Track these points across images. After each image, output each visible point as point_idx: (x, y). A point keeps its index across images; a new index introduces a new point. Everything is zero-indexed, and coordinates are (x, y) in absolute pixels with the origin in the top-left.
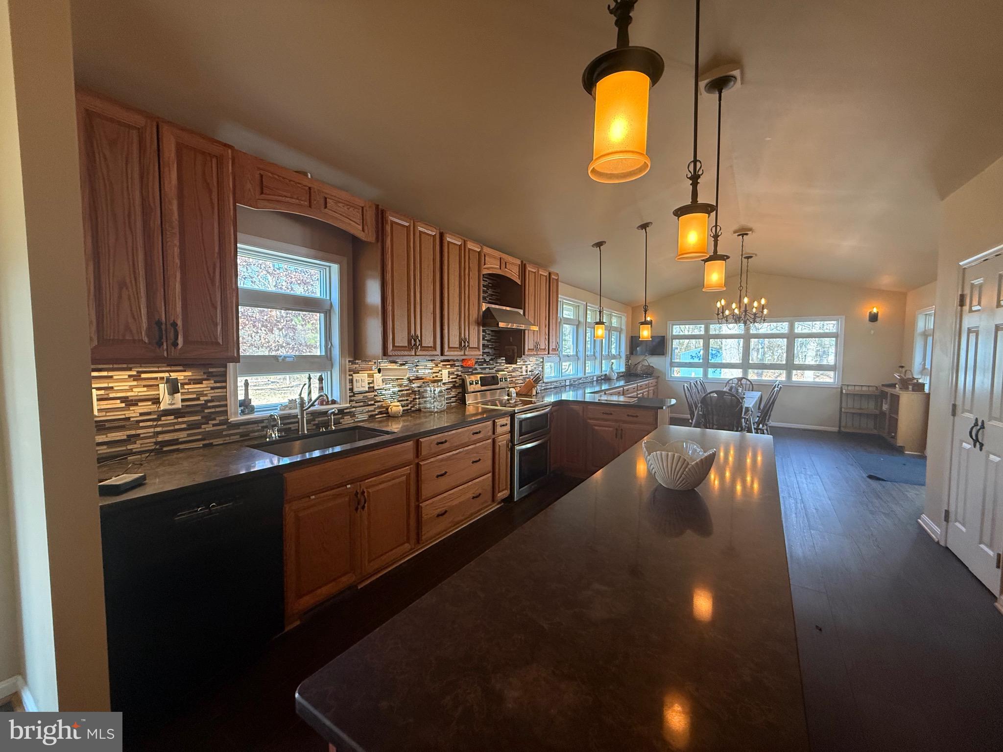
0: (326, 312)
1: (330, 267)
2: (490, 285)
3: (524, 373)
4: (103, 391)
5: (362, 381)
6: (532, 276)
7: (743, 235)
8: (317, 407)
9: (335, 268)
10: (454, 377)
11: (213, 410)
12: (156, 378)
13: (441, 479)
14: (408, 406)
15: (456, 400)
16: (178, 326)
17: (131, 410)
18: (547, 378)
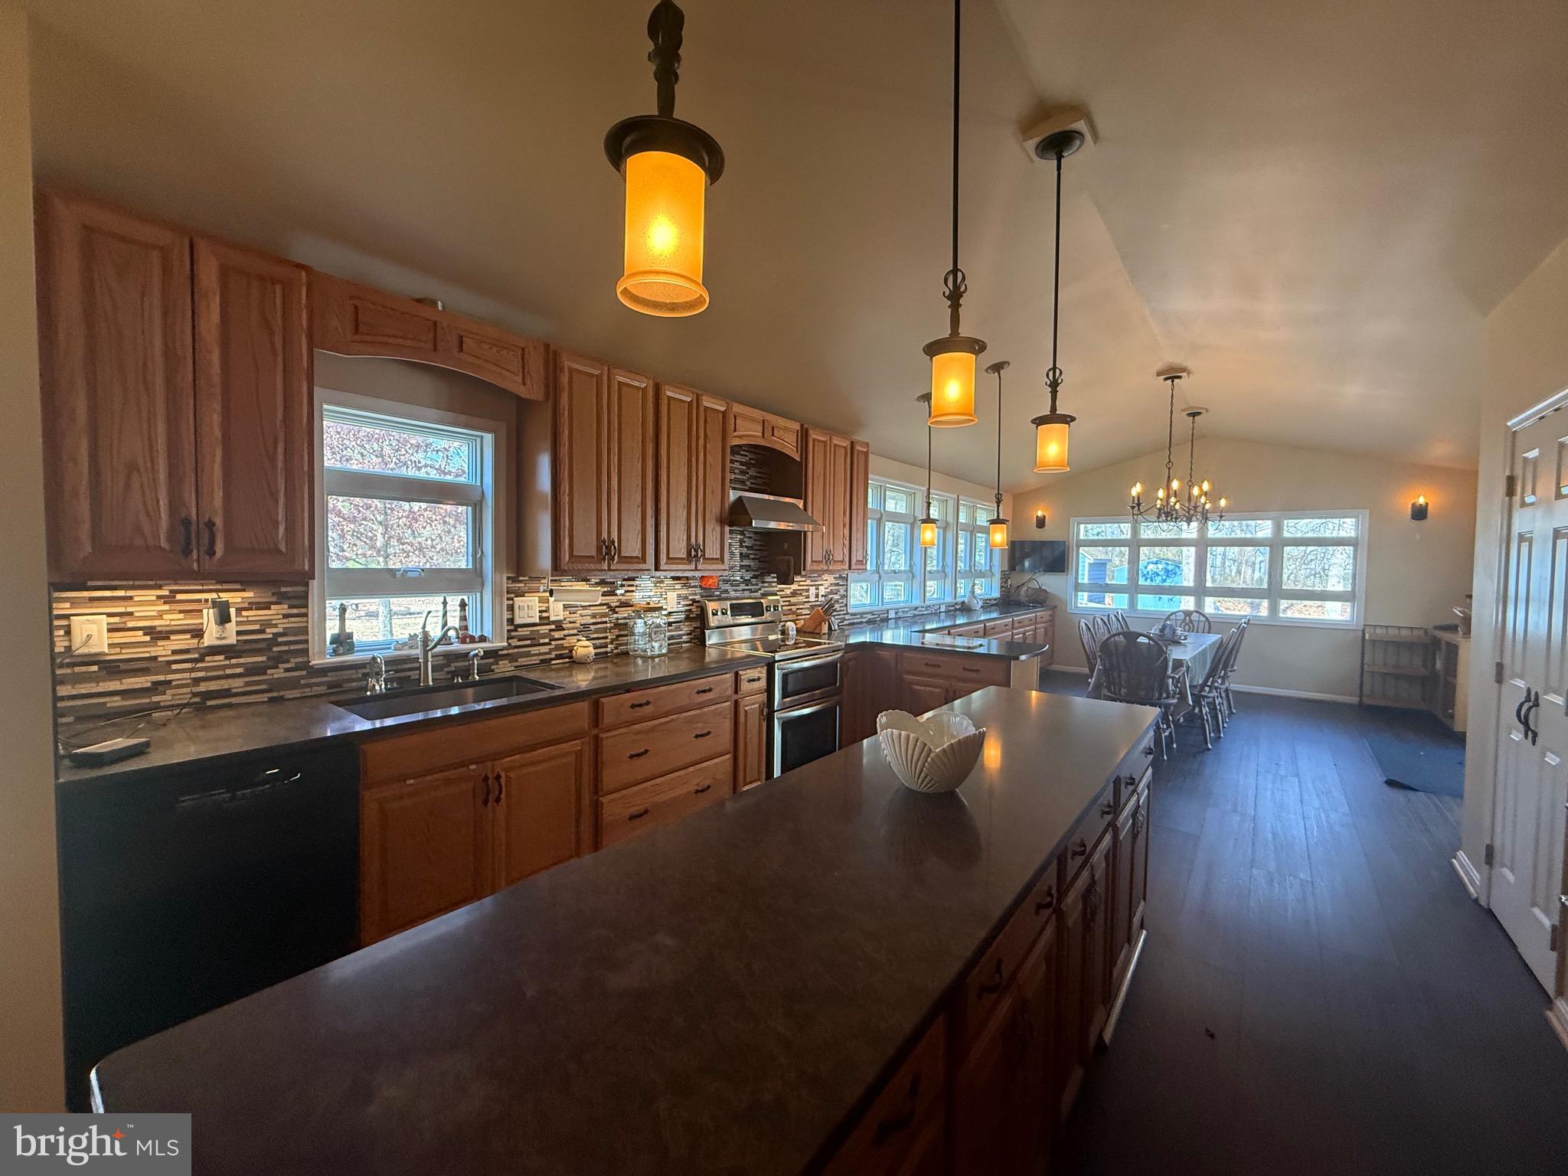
0: (476, 504)
1: (482, 437)
2: (752, 462)
3: (812, 598)
4: (118, 618)
5: (529, 608)
6: (819, 449)
7: (1173, 378)
8: (457, 647)
9: (489, 438)
10: (688, 603)
11: (286, 648)
12: (199, 601)
13: (636, 761)
14: (607, 647)
15: (691, 639)
16: (216, 527)
17: (159, 646)
18: (856, 606)
